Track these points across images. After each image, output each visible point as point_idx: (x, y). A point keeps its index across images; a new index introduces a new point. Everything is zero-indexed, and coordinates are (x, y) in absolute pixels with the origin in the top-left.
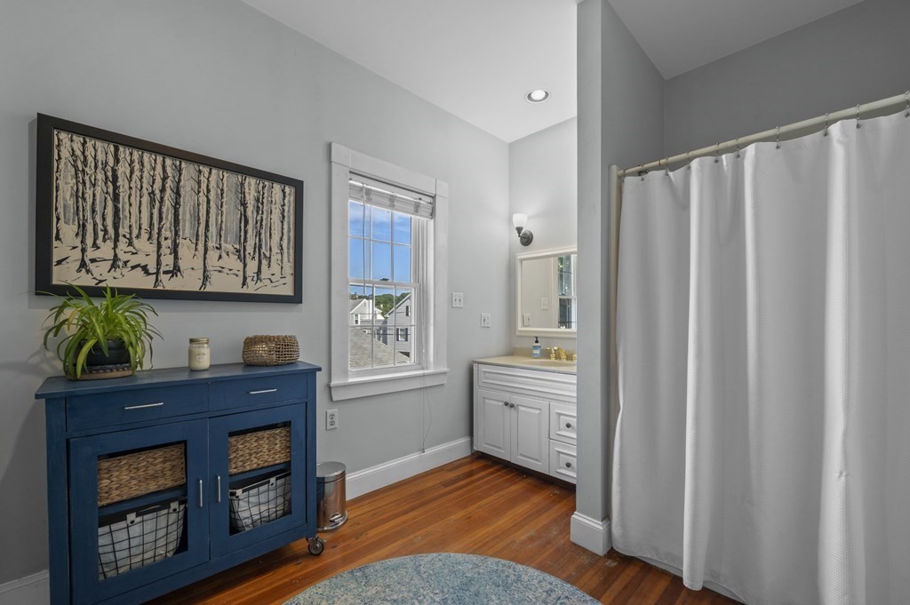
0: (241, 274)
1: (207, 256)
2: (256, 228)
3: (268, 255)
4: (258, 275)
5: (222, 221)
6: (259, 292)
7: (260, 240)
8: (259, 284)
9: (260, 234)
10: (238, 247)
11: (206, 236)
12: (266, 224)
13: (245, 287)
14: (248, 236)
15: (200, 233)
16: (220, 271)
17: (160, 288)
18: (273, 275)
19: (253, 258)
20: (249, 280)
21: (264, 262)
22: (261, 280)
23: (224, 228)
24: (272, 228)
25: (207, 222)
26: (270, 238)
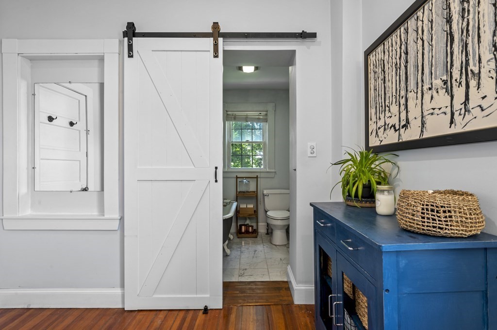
0: (448, 110)
1: (424, 101)
2: (462, 40)
3: (476, 71)
4: (465, 105)
5: (432, 56)
6: (467, 129)
7: (467, 55)
8: (468, 117)
9: (466, 45)
10: (445, 78)
11: (422, 81)
12: (474, 26)
13: (453, 125)
14: (454, 58)
15: (419, 81)
16: (432, 114)
17: (401, 141)
18: (483, 98)
19: (460, 83)
20: (456, 114)
21: (473, 83)
22: (469, 111)
23: (434, 63)
24: (481, 26)
25: (423, 64)
26: (479, 41)
